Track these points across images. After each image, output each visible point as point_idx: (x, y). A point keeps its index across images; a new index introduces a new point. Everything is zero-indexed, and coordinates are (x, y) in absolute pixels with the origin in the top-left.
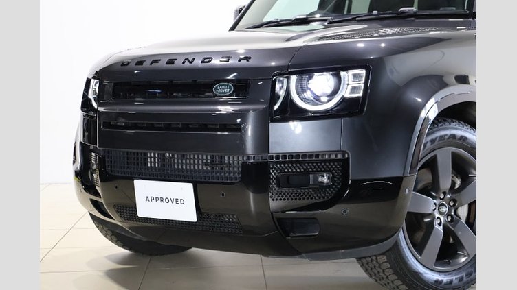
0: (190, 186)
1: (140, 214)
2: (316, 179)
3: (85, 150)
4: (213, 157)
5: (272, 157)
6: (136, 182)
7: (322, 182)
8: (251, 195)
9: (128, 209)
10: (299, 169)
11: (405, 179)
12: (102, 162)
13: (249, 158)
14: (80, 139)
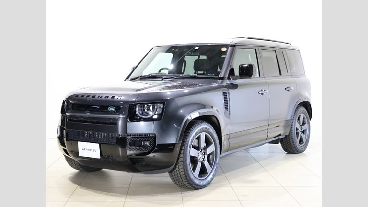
0: (98, 145)
1: (80, 155)
2: (144, 143)
3: (62, 129)
4: (108, 134)
5: (128, 135)
6: (79, 143)
7: (147, 145)
8: (120, 149)
9: (76, 153)
10: (138, 140)
11: (176, 145)
12: (67, 134)
13: (119, 135)
14: (60, 124)
